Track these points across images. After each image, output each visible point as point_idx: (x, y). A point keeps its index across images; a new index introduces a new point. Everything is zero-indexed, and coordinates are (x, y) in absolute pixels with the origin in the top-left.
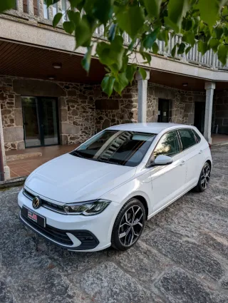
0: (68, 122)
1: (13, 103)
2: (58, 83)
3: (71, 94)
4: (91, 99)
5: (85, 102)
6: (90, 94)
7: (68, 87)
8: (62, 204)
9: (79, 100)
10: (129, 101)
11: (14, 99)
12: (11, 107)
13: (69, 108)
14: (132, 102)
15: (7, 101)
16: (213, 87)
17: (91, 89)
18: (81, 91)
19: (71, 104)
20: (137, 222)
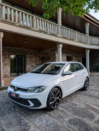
0: (29, 65)
1: (6, 57)
2: (25, 50)
3: (31, 54)
4: (39, 56)
5: (37, 58)
6: (38, 54)
7: (29, 52)
8: (26, 88)
9: (34, 57)
10: (54, 57)
11: (7, 56)
12: (6, 59)
13: (30, 60)
14: (56, 57)
15: (4, 56)
16: (89, 51)
17: (39, 52)
18: (35, 53)
19: (30, 58)
20: (58, 98)
